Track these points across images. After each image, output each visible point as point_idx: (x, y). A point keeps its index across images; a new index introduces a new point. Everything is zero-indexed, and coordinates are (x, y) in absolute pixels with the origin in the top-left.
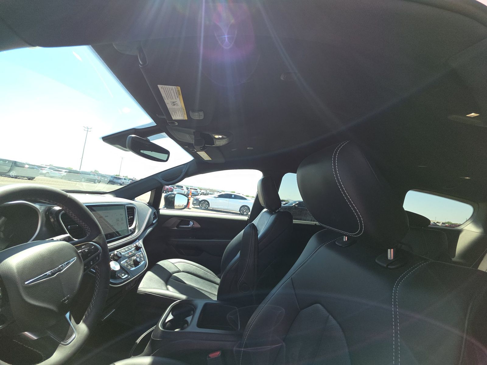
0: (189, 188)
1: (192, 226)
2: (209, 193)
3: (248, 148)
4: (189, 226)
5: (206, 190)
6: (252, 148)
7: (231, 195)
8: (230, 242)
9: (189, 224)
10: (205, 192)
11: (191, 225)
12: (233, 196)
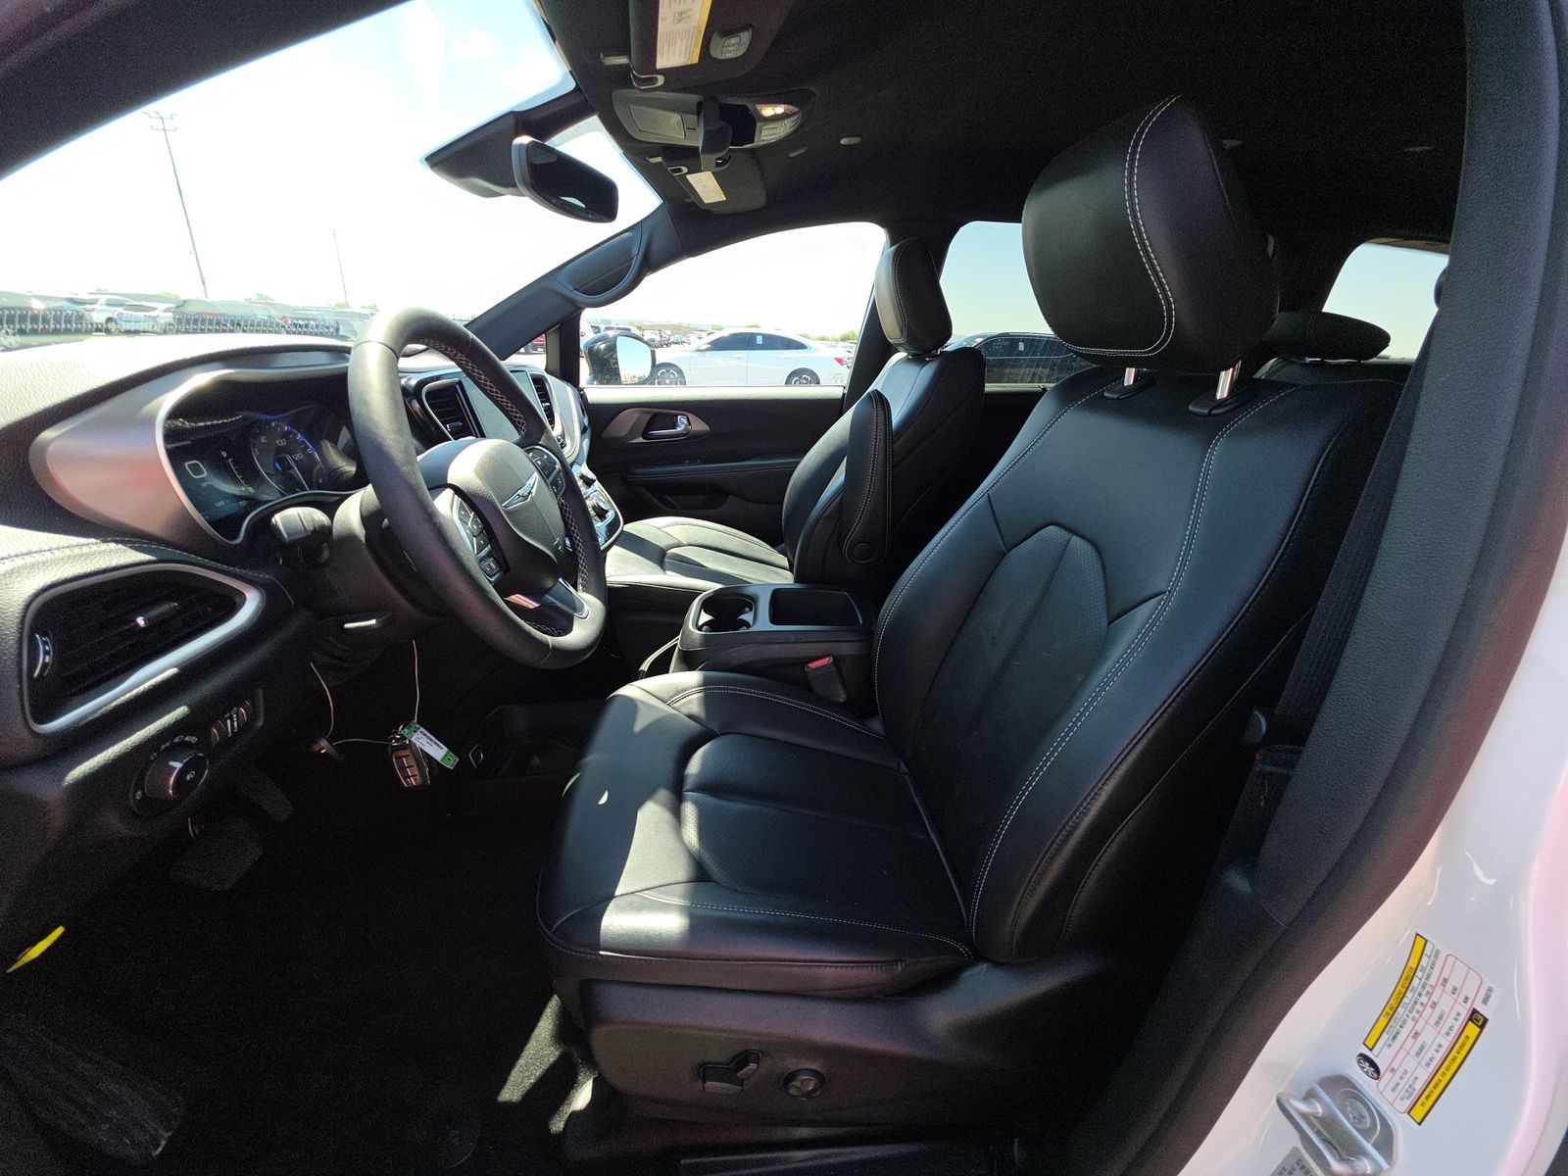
0: (602, 327)
1: (685, 429)
2: (672, 339)
3: (843, 141)
4: (679, 429)
5: (659, 329)
6: (855, 140)
7: (753, 336)
8: (798, 463)
9: (674, 426)
10: (658, 338)
11: (683, 427)
12: (759, 341)
